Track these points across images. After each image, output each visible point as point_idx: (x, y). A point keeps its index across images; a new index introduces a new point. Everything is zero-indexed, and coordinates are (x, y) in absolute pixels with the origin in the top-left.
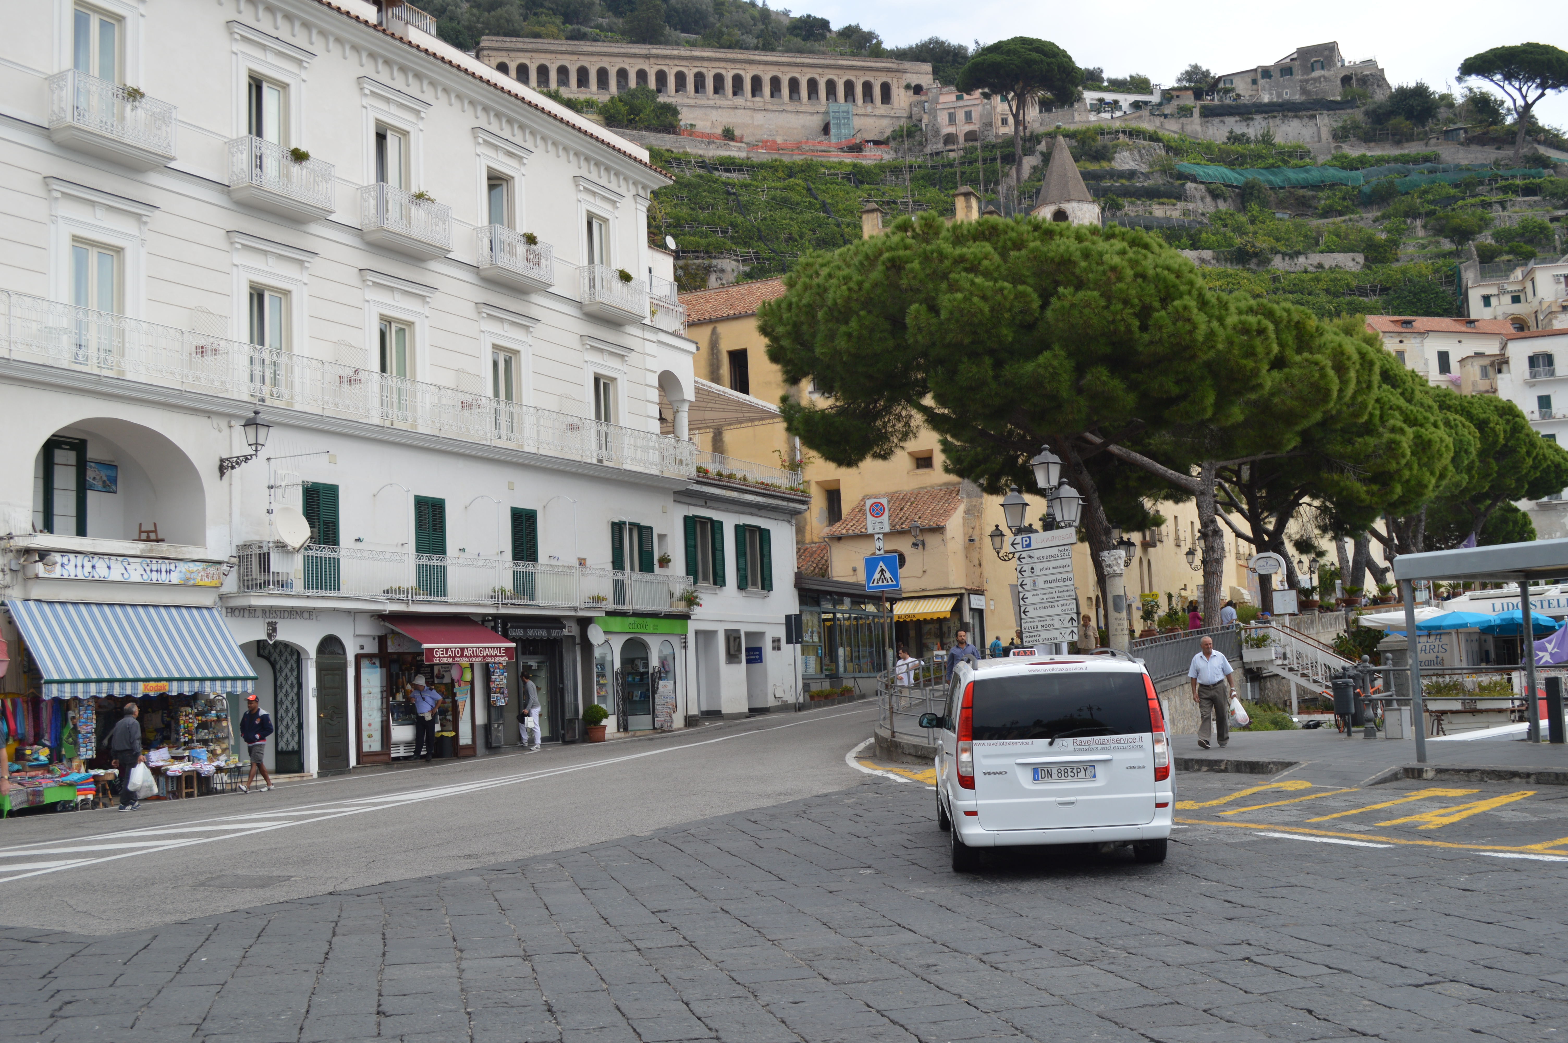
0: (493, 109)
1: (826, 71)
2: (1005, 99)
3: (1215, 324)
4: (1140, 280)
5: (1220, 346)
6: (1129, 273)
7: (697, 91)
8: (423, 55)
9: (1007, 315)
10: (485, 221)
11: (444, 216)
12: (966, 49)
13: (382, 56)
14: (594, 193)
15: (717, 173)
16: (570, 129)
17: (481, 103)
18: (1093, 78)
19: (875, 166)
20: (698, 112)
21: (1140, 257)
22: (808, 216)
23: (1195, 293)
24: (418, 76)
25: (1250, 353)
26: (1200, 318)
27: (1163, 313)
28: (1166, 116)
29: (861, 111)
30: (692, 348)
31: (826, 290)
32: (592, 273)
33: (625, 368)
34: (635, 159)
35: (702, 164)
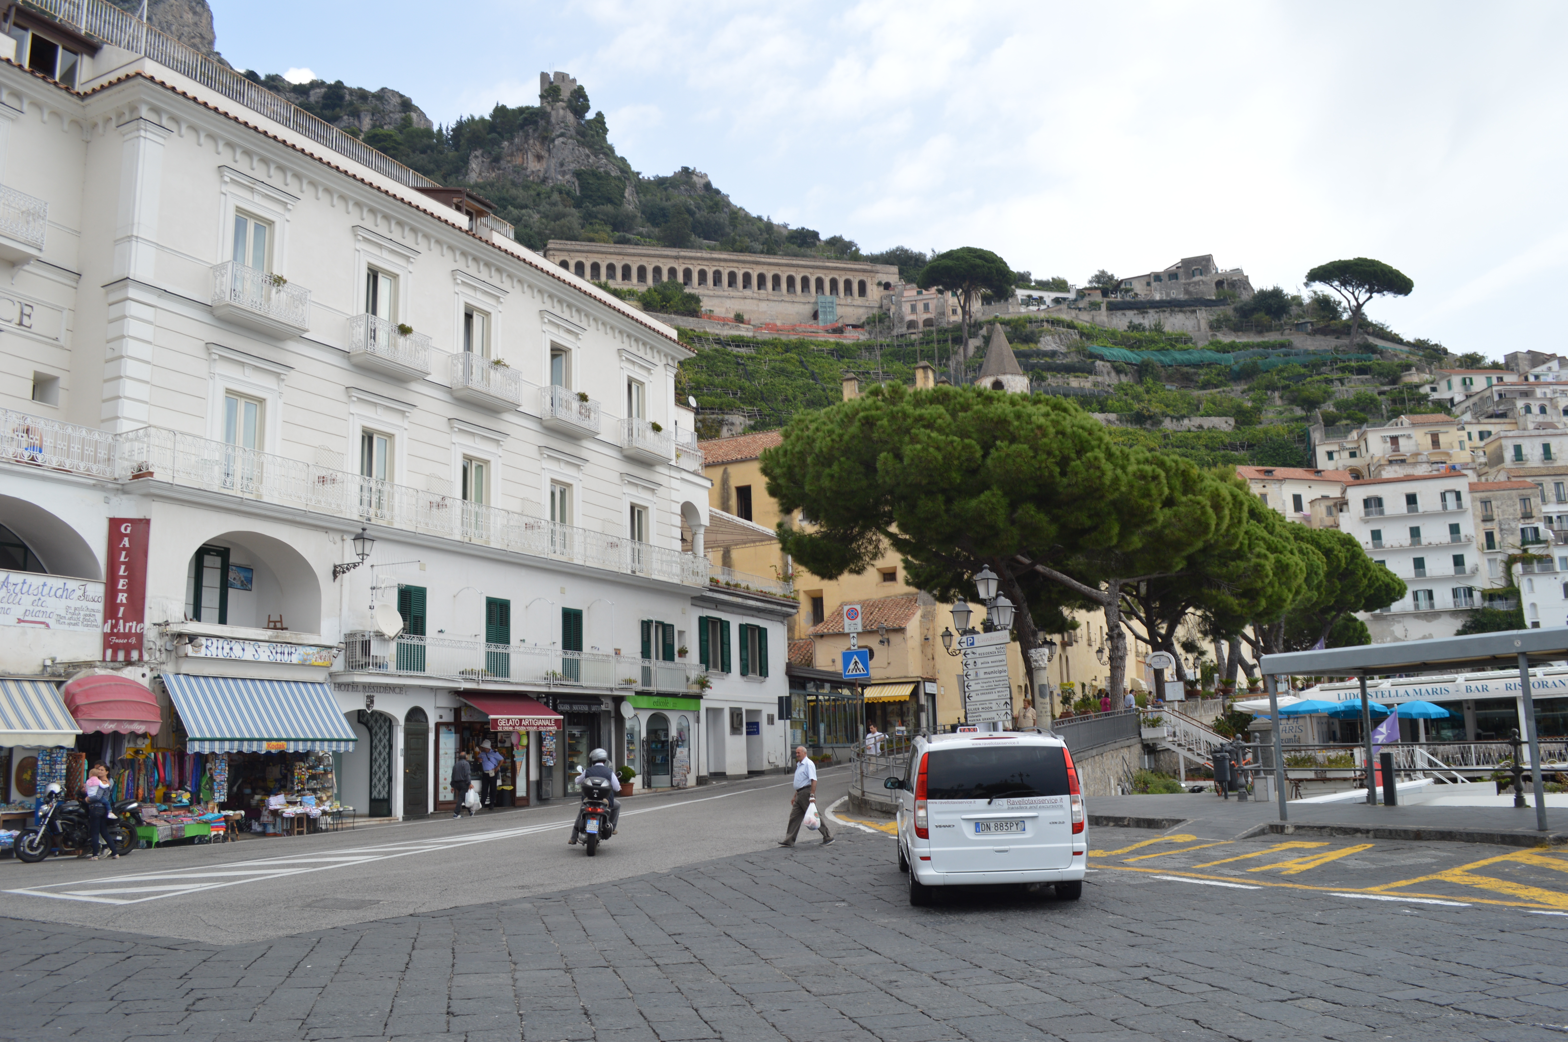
0: (557, 296)
1: (816, 271)
2: (955, 294)
3: (1119, 471)
4: (1060, 436)
5: (1123, 489)
6: (1052, 430)
7: (715, 285)
8: (503, 254)
9: (956, 462)
10: (548, 383)
11: (516, 378)
12: (925, 256)
13: (471, 254)
14: (633, 363)
15: (729, 348)
16: (616, 313)
17: (547, 292)
18: (1023, 280)
19: (853, 344)
20: (716, 301)
21: (1060, 418)
22: (800, 382)
23: (1103, 447)
24: (499, 270)
25: (1147, 495)
26: (1107, 467)
27: (1078, 462)
28: (1080, 309)
29: (843, 302)
30: (708, 484)
31: (814, 441)
32: (630, 425)
33: (655, 499)
34: (666, 336)
35: (718, 341)
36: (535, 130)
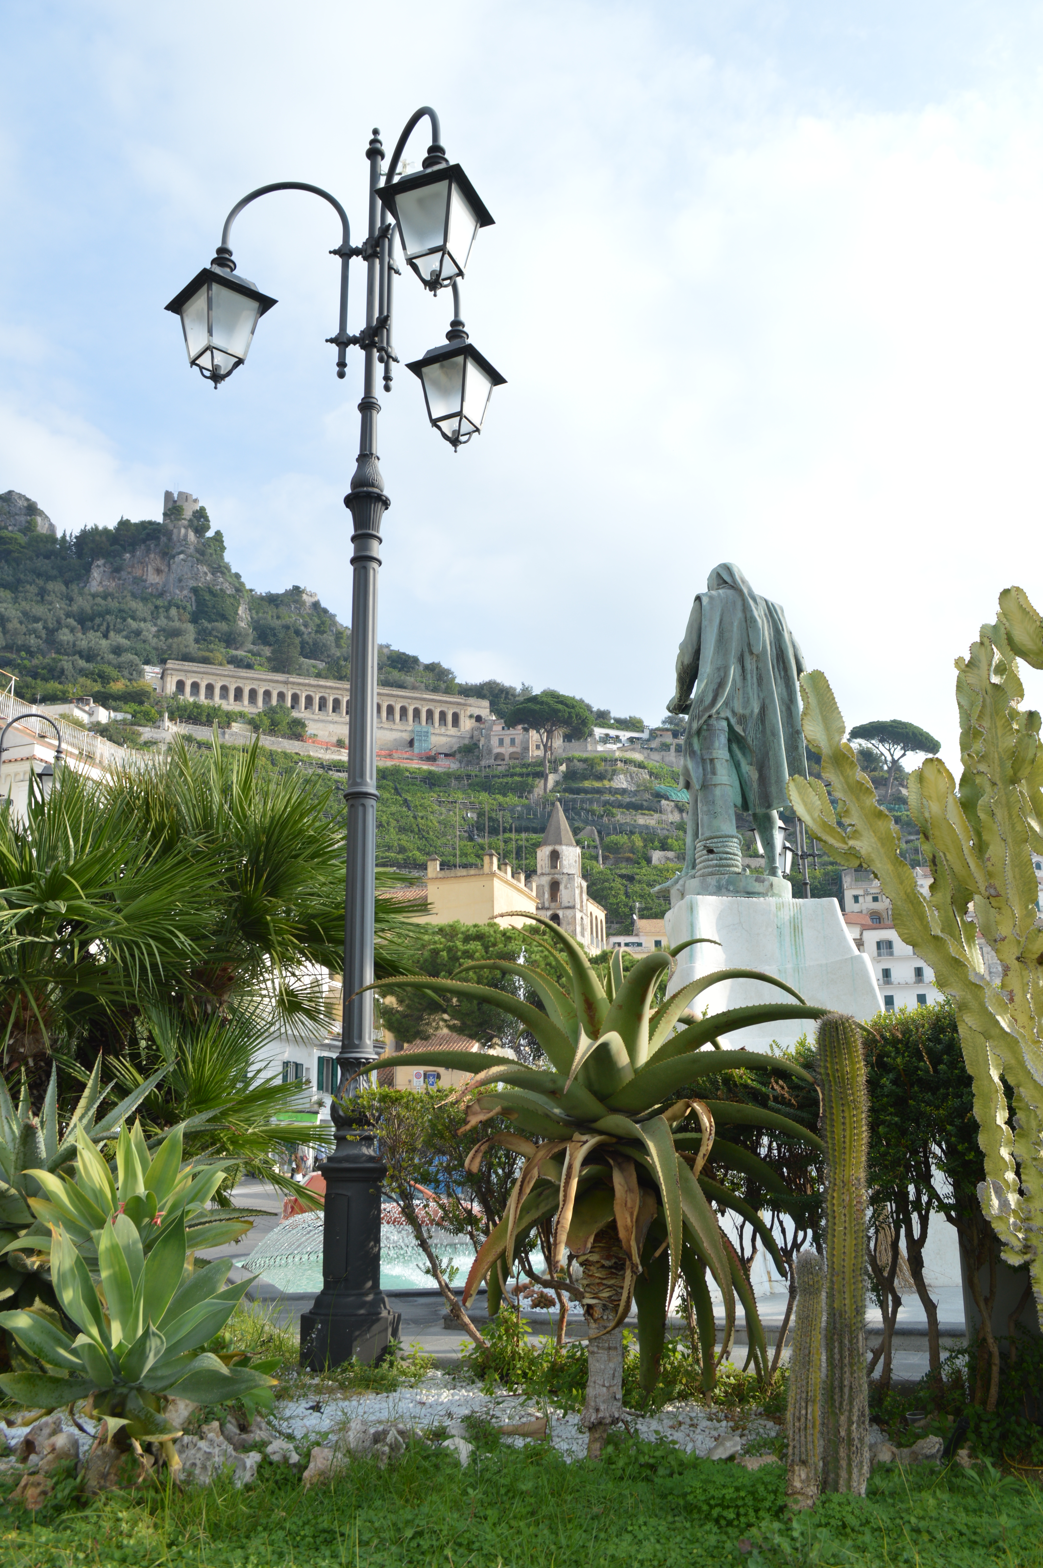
1: (414, 702)
2: (538, 732)
7: (320, 709)
12: (515, 689)
15: (331, 773)
18: (602, 717)
19: (444, 773)
20: (320, 725)
22: (394, 809)
28: (651, 749)
29: (437, 731)
35: (322, 766)
36: (157, 545)
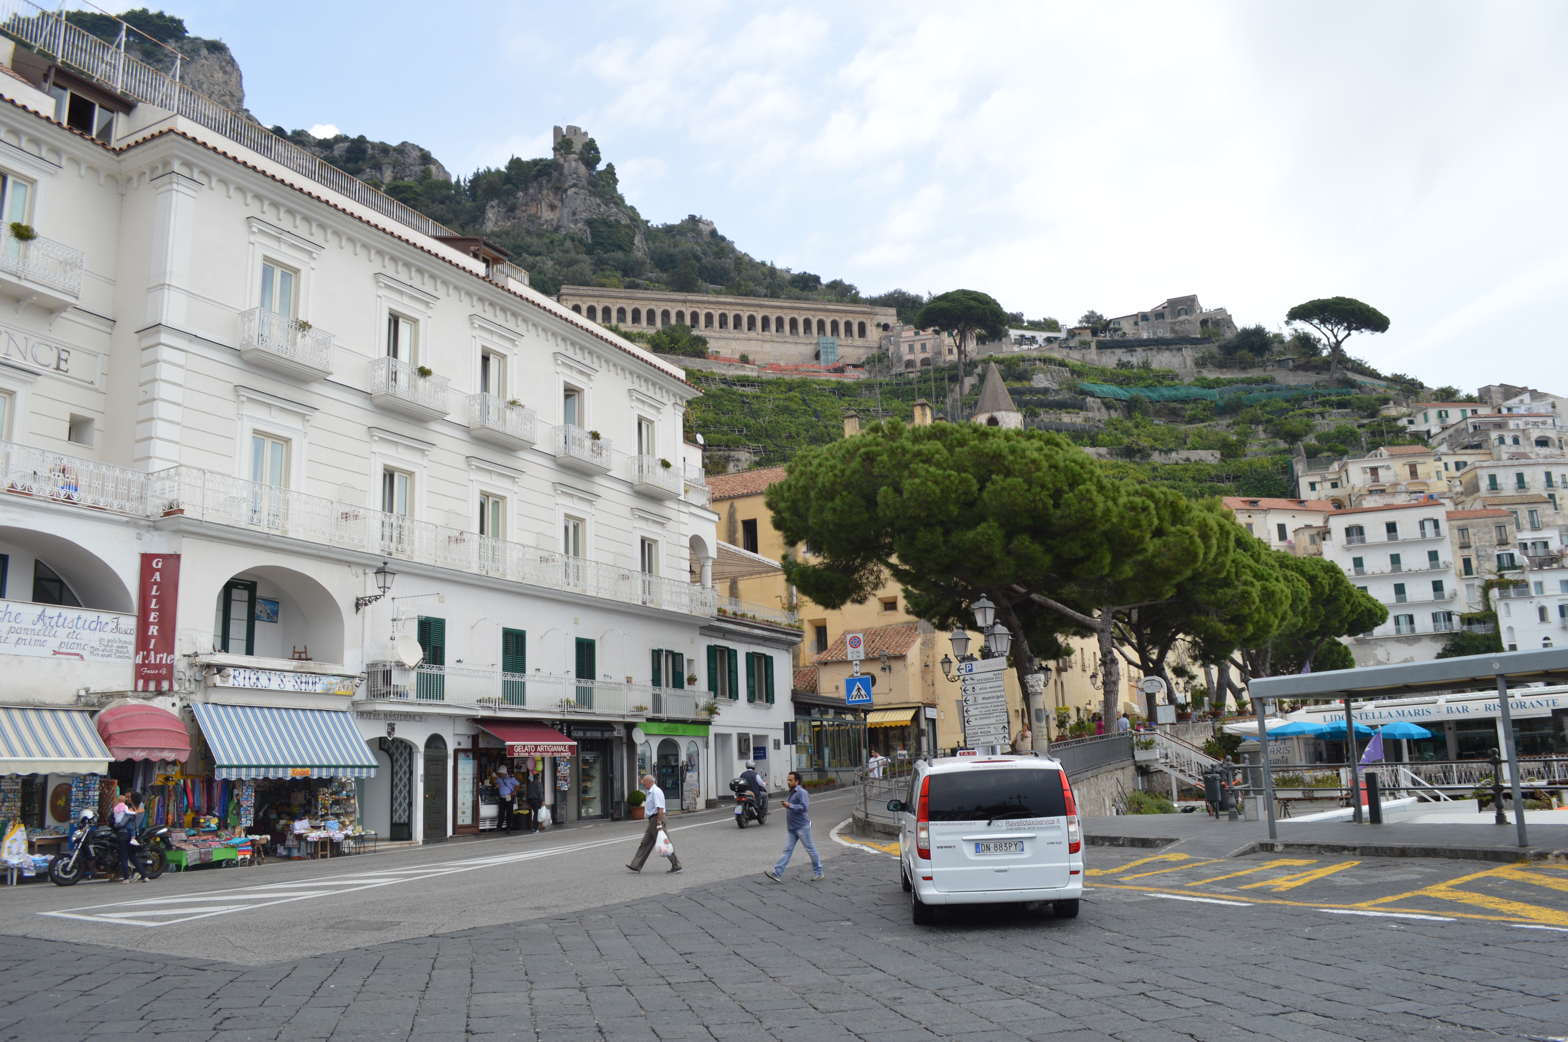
0: (570, 339)
1: (818, 313)
2: (951, 335)
3: (1110, 503)
4: (1053, 470)
5: (1114, 520)
6: (1045, 464)
7: (721, 327)
8: (518, 299)
9: (953, 496)
10: (562, 422)
11: (531, 418)
13: (488, 300)
14: (643, 402)
15: (735, 388)
16: (626, 355)
17: (560, 335)
18: (1016, 320)
19: (854, 383)
20: (722, 343)
21: (1053, 453)
22: (803, 420)
23: (1095, 480)
24: (515, 315)
25: (1137, 525)
26: (1099, 499)
27: (1071, 495)
28: (1070, 348)
29: (843, 343)
30: (716, 518)
31: (817, 476)
32: (641, 461)
33: (664, 533)
34: (675, 377)
35: (724, 381)
36: (548, 181)
